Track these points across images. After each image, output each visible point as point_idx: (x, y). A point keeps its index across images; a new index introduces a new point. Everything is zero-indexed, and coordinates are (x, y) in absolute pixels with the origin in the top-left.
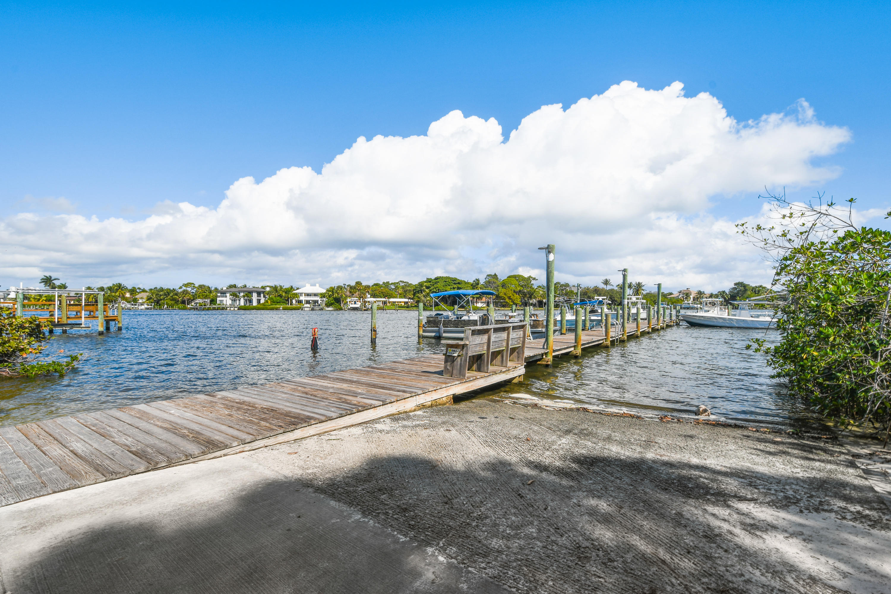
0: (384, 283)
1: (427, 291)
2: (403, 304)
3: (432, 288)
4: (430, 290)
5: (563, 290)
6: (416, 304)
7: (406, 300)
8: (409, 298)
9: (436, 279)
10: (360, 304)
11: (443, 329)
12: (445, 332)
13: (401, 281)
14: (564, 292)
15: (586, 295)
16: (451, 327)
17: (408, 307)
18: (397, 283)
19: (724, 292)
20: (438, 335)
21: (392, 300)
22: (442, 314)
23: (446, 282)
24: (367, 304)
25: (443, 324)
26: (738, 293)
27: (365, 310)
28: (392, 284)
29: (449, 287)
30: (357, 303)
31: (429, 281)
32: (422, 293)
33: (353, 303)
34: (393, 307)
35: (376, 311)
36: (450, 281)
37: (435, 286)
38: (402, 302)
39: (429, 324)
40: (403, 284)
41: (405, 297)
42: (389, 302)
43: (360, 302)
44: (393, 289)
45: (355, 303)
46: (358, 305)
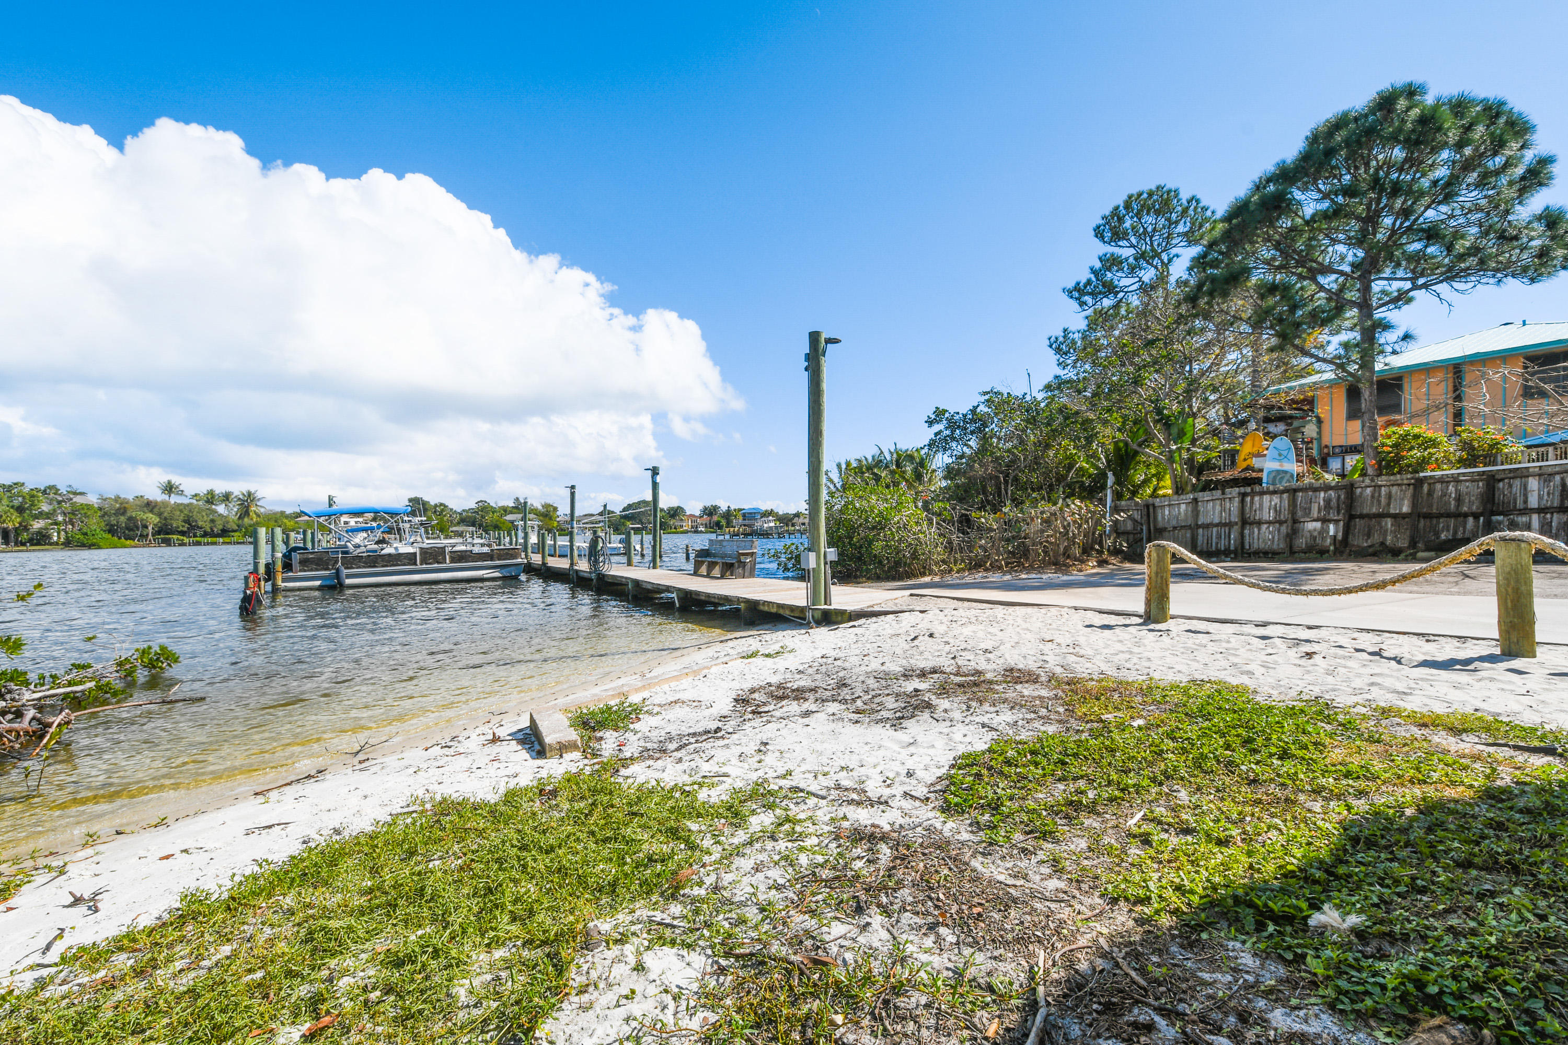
11: (344, 572)
12: (349, 576)
16: (361, 567)
20: (333, 582)
25: (343, 564)
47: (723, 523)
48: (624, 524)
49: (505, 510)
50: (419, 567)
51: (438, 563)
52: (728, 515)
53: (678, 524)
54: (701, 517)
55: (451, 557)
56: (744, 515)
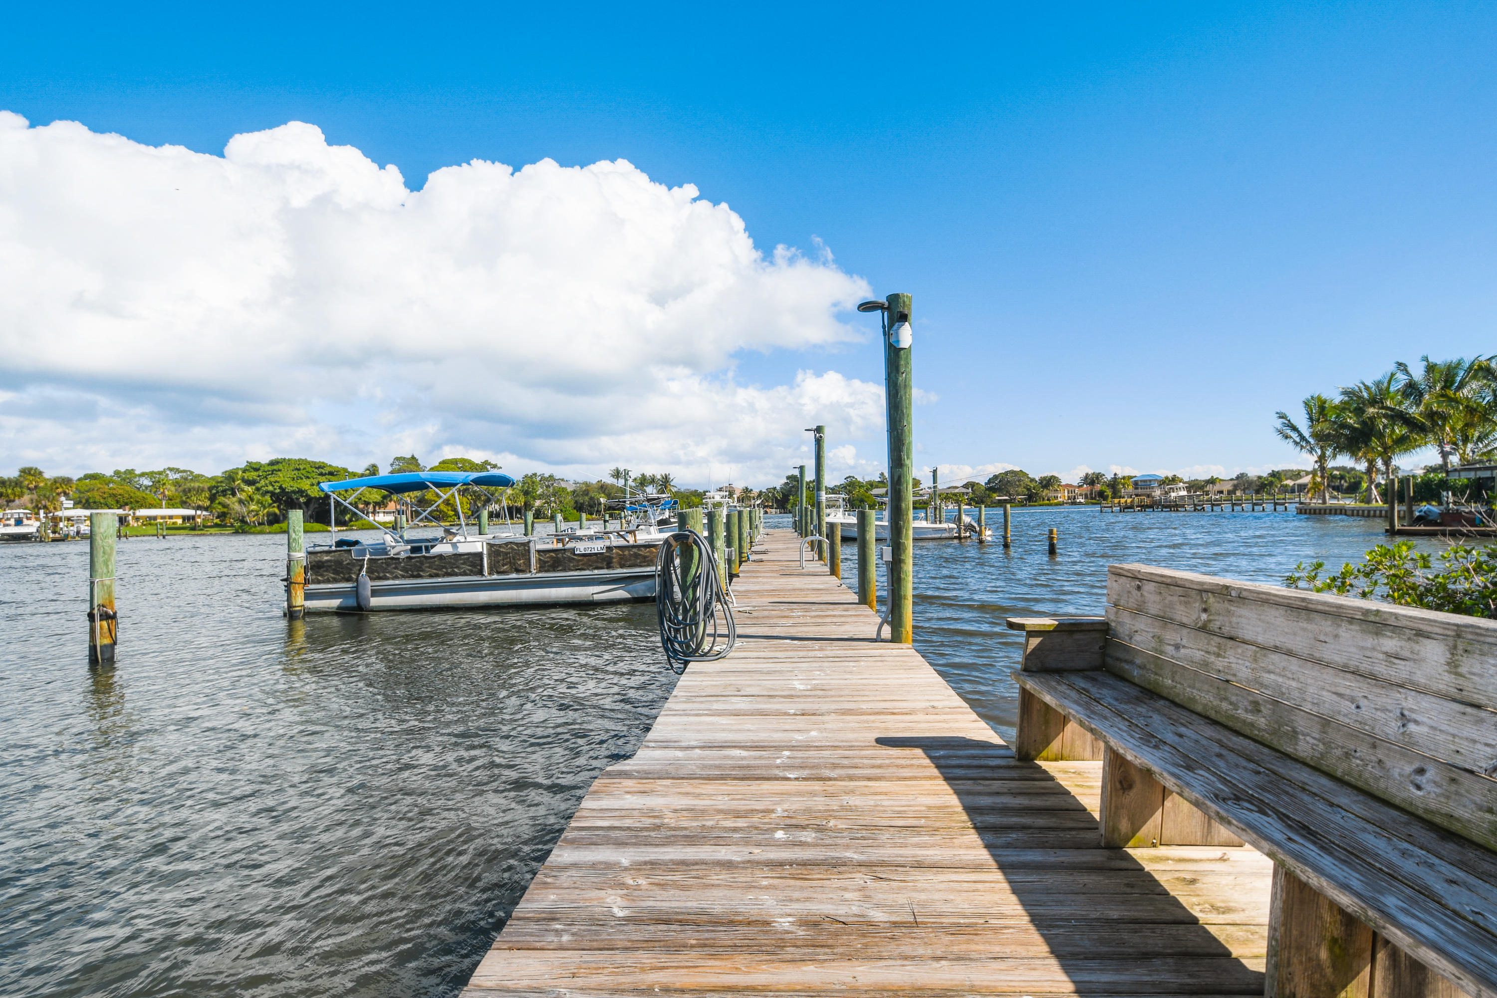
0: (117, 473)
1: (250, 489)
2: (180, 521)
3: (263, 483)
4: (258, 489)
5: (548, 486)
6: (217, 521)
7: (191, 512)
8: (199, 508)
9: (272, 463)
10: (38, 524)
11: (368, 585)
12: (375, 593)
13: (171, 469)
14: (551, 490)
15: (587, 495)
16: (396, 578)
17: (193, 529)
18: (160, 473)
19: (775, 488)
20: (352, 602)
21: (142, 512)
22: (356, 543)
23: (299, 470)
24: (61, 525)
25: (369, 571)
26: (790, 491)
27: (54, 540)
28: (143, 475)
29: (308, 482)
30: (25, 522)
31: (254, 467)
32: (234, 494)
33: (12, 522)
34: (151, 530)
35: (112, 540)
36: (310, 470)
37: (271, 478)
38: (177, 517)
39: (317, 574)
40: (178, 476)
41: (184, 504)
42: (137, 519)
43: (38, 519)
44: (147, 487)
45: (19, 522)
46: (31, 527)
47: (1109, 492)
48: (989, 496)
49: (872, 485)
50: (487, 577)
51: (518, 571)
52: (1114, 484)
53: (1051, 494)
54: (1080, 487)
55: (539, 561)
56: (1136, 484)
